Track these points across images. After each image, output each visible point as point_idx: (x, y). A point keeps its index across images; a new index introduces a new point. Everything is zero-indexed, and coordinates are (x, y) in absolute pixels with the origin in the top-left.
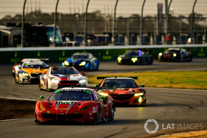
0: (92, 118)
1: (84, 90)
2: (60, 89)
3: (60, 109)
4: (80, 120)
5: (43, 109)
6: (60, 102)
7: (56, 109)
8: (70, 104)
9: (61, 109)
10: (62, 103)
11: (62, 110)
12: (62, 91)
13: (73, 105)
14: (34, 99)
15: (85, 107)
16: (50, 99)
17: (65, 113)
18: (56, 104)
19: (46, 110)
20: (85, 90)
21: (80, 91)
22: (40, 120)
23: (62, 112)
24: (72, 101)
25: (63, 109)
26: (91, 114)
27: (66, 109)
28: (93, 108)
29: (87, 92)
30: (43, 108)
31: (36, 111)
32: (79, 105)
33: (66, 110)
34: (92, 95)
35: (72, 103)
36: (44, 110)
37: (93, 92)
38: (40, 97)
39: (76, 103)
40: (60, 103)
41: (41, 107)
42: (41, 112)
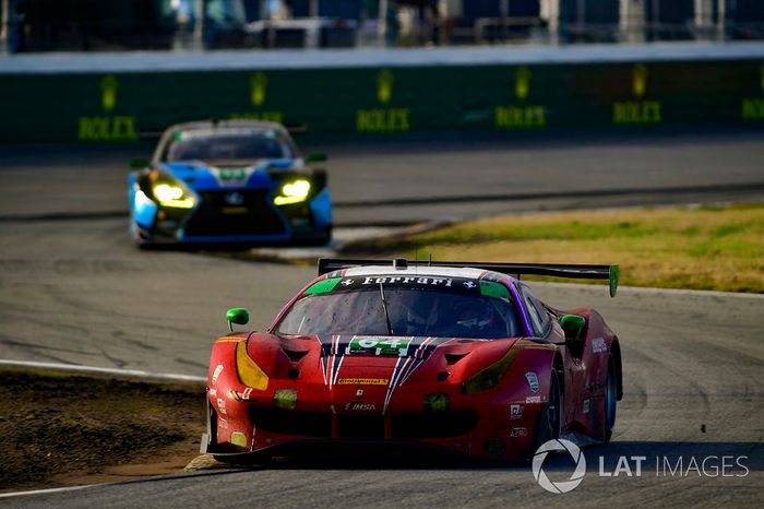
0: (521, 431)
1: (468, 280)
2: (334, 274)
3: (348, 381)
4: (458, 445)
5: (256, 380)
6: (342, 347)
7: (331, 381)
8: (404, 352)
9: (355, 381)
10: (355, 348)
11: (359, 387)
12: (348, 282)
13: (418, 359)
14: (140, 364)
15: (487, 375)
16: (283, 324)
17: (380, 405)
18: (322, 355)
19: (272, 388)
20: (475, 281)
21: (449, 284)
22: (238, 439)
23: (359, 400)
24: (410, 340)
25: (366, 381)
26: (515, 408)
27: (382, 382)
28: (530, 377)
29: (485, 291)
30: (254, 378)
31: (213, 392)
32: (453, 359)
33: (385, 388)
34: (515, 308)
35: (412, 348)
36: (263, 383)
37: (514, 289)
38: (230, 314)
39: (431, 348)
40: (348, 350)
41: (241, 372)
42: (245, 395)
